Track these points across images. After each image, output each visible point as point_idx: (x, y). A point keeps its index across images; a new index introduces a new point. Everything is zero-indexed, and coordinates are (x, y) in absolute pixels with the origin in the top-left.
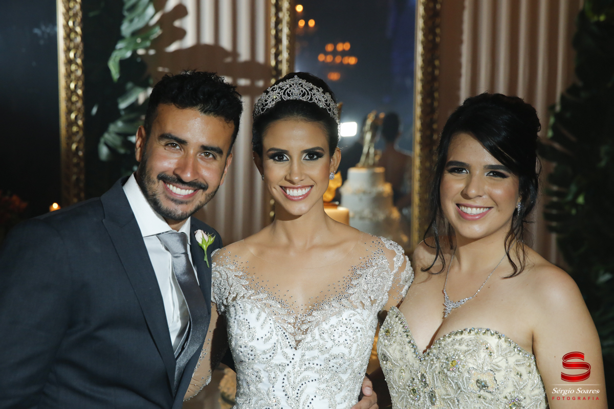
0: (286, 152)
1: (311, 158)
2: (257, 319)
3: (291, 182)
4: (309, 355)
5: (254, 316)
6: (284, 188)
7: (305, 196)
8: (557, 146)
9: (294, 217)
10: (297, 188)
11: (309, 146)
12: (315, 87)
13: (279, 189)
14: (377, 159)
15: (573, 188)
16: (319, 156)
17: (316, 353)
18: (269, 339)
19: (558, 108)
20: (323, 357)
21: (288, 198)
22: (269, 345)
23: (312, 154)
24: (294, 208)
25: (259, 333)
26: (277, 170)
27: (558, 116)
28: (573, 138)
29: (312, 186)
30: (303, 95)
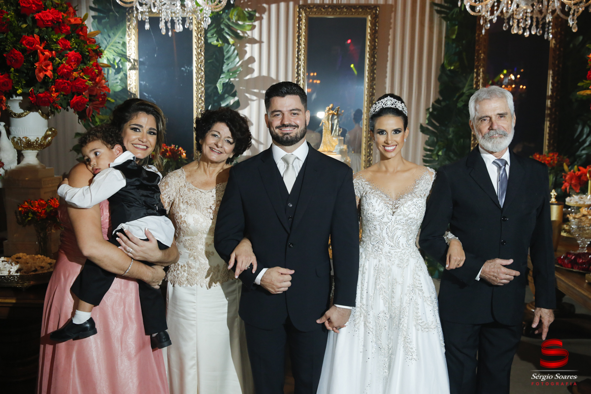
0: (385, 131)
1: (396, 133)
2: (376, 202)
3: (388, 144)
4: (398, 218)
5: (375, 200)
6: (384, 146)
7: (394, 150)
8: (430, 127)
9: (388, 159)
10: (390, 146)
11: (395, 128)
12: (397, 101)
13: (382, 146)
14: (340, 132)
15: (437, 148)
16: (400, 132)
17: (402, 217)
18: (381, 211)
19: (431, 110)
20: (405, 219)
21: (386, 150)
22: (381, 214)
23: (397, 131)
24: (389, 155)
25: (377, 208)
26: (381, 139)
27: (431, 114)
28: (437, 124)
29: (396, 145)
30: (392, 105)
